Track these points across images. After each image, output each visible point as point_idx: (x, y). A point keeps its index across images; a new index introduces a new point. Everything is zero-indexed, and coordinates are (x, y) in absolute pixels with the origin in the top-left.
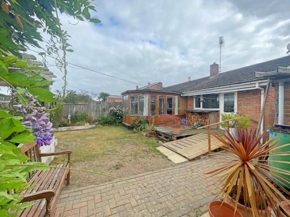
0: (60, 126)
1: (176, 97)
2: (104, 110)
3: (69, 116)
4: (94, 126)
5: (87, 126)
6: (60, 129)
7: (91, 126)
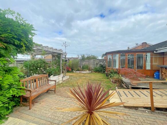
0: (77, 71)
1: (149, 55)
2: (97, 64)
3: (82, 66)
4: (90, 72)
5: (88, 71)
6: (77, 72)
7: (89, 72)
